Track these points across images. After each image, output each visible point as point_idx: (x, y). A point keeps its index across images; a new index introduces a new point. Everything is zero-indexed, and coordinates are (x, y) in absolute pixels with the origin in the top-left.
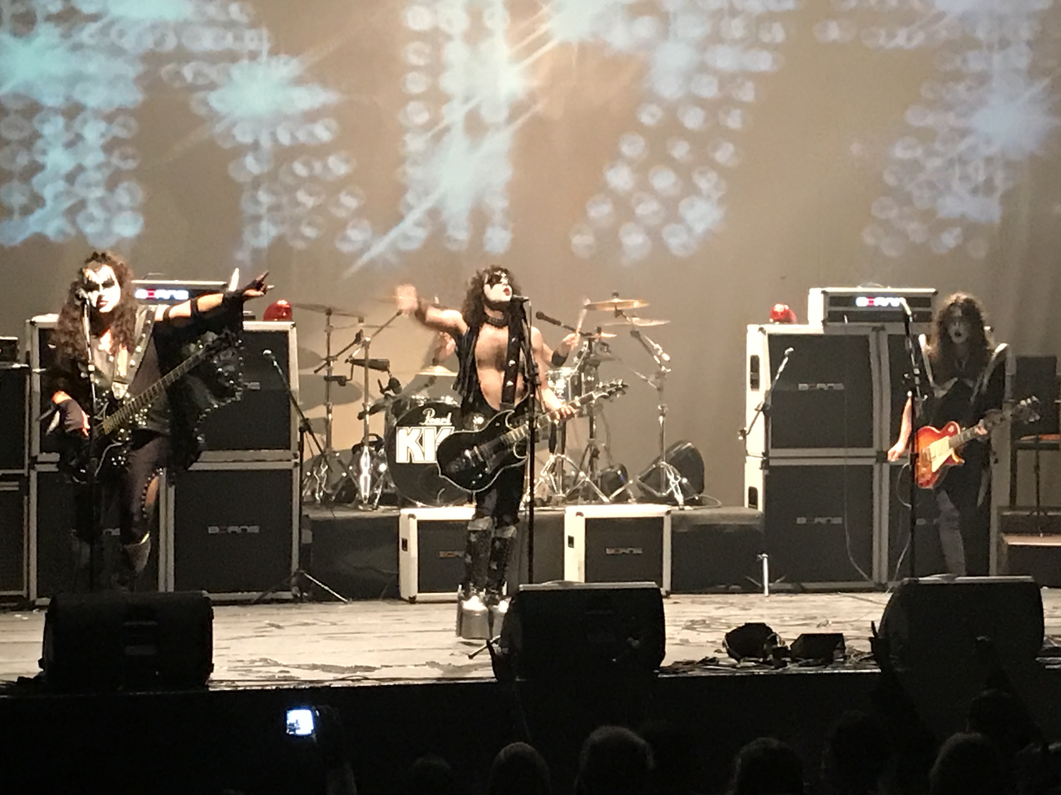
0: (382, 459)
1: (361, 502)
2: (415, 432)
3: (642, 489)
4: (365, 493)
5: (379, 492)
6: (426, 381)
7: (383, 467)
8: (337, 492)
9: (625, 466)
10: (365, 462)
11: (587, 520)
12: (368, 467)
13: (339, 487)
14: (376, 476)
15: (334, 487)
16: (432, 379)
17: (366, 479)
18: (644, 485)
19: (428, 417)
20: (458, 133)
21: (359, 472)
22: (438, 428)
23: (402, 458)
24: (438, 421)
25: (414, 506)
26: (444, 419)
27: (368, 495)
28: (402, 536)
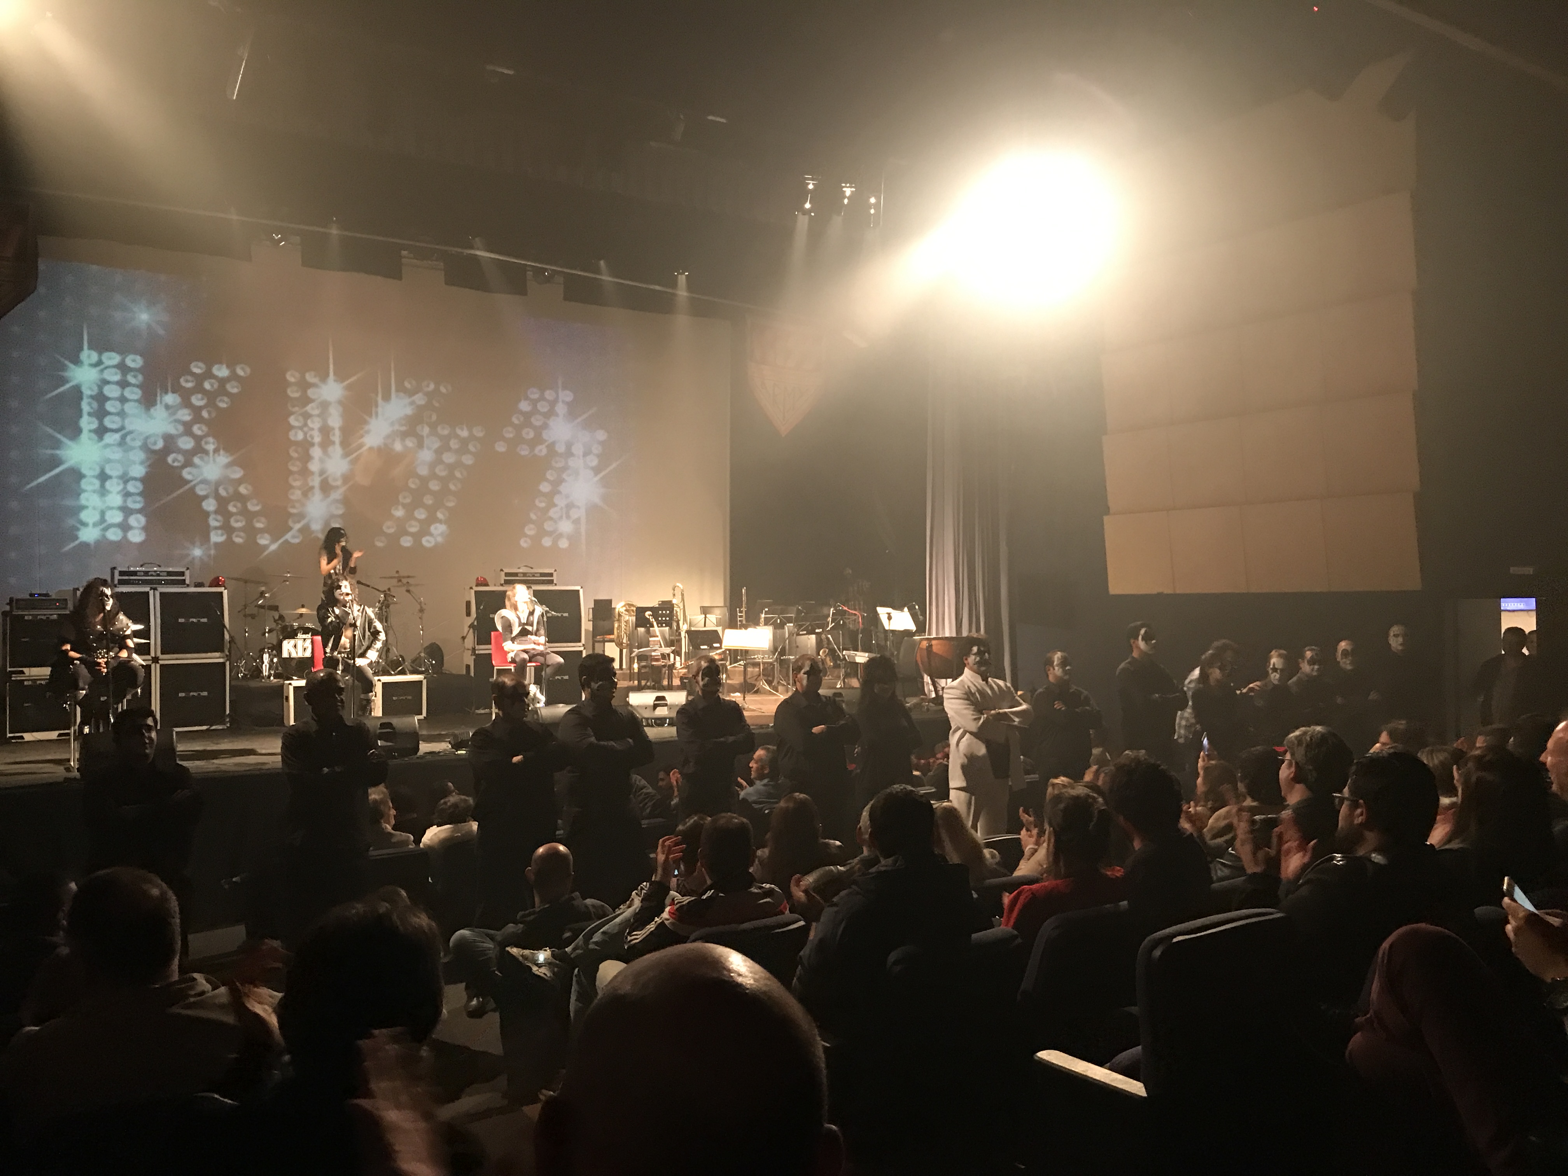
0: (275, 656)
1: (263, 678)
2: (292, 642)
3: (412, 667)
4: (265, 673)
5: (272, 672)
6: (298, 616)
7: (275, 660)
8: (250, 673)
9: (403, 655)
10: (266, 657)
11: (383, 683)
12: (267, 660)
13: (252, 671)
14: (272, 664)
15: (249, 671)
16: (301, 615)
17: (266, 665)
18: (412, 665)
19: (299, 634)
20: (317, 491)
21: (263, 663)
22: (305, 639)
23: (285, 655)
24: (304, 636)
25: (292, 679)
26: (307, 635)
27: (267, 674)
28: (285, 694)
